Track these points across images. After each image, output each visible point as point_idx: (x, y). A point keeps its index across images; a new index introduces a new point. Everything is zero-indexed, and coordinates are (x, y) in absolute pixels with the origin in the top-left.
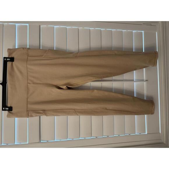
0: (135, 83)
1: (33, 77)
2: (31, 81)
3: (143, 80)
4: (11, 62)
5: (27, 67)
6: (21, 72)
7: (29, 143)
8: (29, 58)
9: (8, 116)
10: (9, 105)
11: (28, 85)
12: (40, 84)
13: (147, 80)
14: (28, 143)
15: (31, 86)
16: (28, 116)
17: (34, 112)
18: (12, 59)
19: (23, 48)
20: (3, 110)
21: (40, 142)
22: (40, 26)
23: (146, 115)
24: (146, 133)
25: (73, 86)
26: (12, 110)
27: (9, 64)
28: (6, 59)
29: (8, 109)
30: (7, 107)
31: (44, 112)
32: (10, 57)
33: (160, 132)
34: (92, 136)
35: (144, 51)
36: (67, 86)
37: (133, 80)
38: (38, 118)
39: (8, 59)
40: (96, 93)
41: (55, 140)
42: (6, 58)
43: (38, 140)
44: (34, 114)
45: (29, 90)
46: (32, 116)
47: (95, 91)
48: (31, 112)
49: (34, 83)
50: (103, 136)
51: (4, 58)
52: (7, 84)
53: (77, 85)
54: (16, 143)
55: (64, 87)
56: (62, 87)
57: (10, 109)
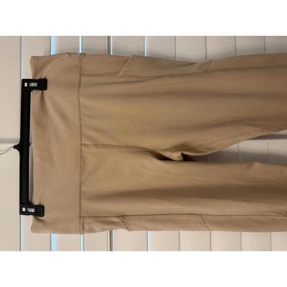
1: (96, 129)
2: (90, 138)
4: (40, 92)
5: (79, 102)
6: (63, 117)
8: (84, 79)
9: (34, 229)
10: (36, 202)
11: (81, 149)
12: (113, 146)
15: (90, 153)
16: (82, 230)
17: (96, 221)
18: (42, 84)
19: (69, 54)
20: (22, 213)
26: (43, 215)
27: (35, 96)
28: (28, 85)
29: (33, 210)
30: (31, 205)
31: (123, 220)
32: (38, 78)
38: (106, 234)
39: (33, 85)
40: (258, 171)
42: (29, 81)
44: (97, 226)
45: (84, 161)
46: (92, 231)
47: (257, 165)
48: (90, 220)
49: (97, 145)
51: (24, 81)
52: (30, 147)
53: (209, 149)
55: (176, 155)
56: (167, 154)
57: (39, 211)
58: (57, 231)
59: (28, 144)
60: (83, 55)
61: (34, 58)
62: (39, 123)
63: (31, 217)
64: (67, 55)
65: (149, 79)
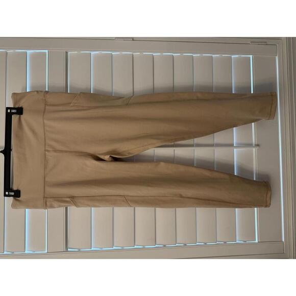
0: (235, 150)
3: (250, 145)
4: (18, 116)
5: (44, 123)
7: (48, 252)
8: (47, 107)
9: (13, 206)
10: (15, 188)
11: (45, 153)
12: (66, 152)
13: (258, 145)
14: (46, 252)
15: (51, 156)
16: (45, 206)
17: (55, 200)
18: (20, 111)
19: (37, 92)
20: (5, 195)
21: (67, 251)
22: (67, 53)
23: (256, 209)
24: (257, 241)
25: (122, 155)
26: (19, 197)
28: (11, 111)
29: (13, 194)
30: (12, 190)
31: (73, 200)
32: (17, 106)
33: (283, 240)
34: (157, 243)
35: (252, 92)
36: (110, 156)
37: (232, 145)
38: (63, 209)
39: (13, 111)
40: (163, 168)
41: (92, 249)
42: (11, 108)
43: (63, 248)
45: (47, 162)
46: (52, 207)
47: (162, 164)
48: (51, 200)
49: (55, 151)
50: (176, 243)
51: (7, 109)
52: (11, 152)
53: (129, 153)
54: (26, 252)
55: (107, 157)
56: (102, 157)
57: (17, 194)
58: (29, 207)
59: (10, 150)
60: (47, 92)
61: (14, 94)
62: (17, 136)
63: (12, 198)
64: (36, 93)
65: (90, 108)
